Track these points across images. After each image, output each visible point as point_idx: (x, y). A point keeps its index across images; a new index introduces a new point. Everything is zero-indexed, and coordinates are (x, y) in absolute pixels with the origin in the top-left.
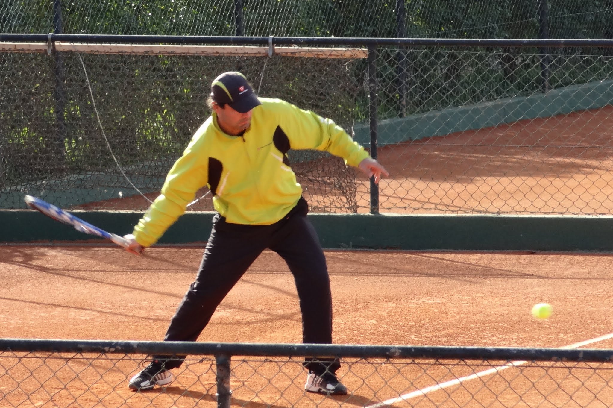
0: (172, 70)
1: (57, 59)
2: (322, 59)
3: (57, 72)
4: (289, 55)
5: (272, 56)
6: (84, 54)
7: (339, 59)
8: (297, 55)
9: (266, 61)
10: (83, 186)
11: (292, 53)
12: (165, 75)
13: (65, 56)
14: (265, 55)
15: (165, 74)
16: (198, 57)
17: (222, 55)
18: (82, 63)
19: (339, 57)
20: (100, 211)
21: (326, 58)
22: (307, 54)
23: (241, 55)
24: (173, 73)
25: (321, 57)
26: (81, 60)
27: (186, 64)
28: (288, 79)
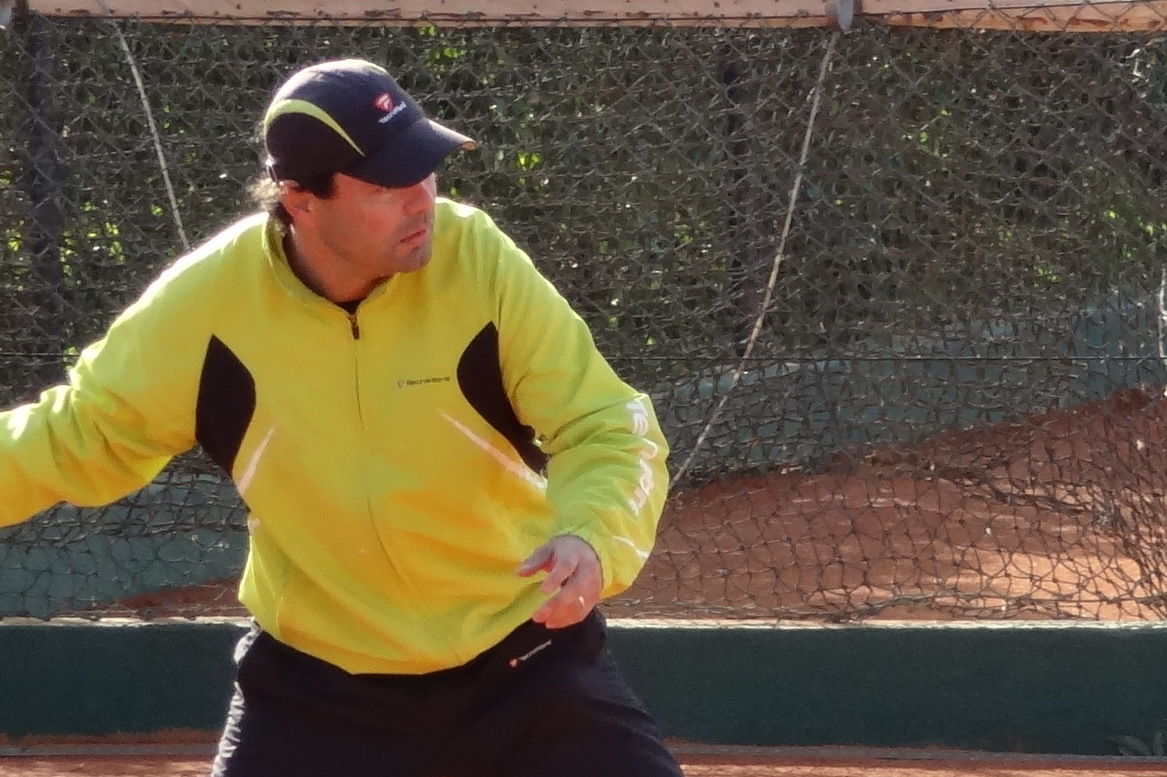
0: (470, 86)
1: (33, 46)
2: (1045, 37)
3: (33, 93)
4: (917, 21)
5: (854, 26)
6: (134, 26)
7: (1109, 35)
8: (947, 23)
9: (828, 46)
10: (135, 530)
11: (927, 15)
12: (444, 104)
13: (63, 34)
14: (823, 22)
15: (446, 97)
16: (572, 34)
17: (661, 23)
18: (130, 59)
19: (1106, 29)
20: (200, 620)
21: (1056, 34)
22: (987, 17)
23: (734, 24)
24: (476, 93)
25: (1039, 27)
26: (125, 47)
27: (525, 60)
28: (912, 112)
